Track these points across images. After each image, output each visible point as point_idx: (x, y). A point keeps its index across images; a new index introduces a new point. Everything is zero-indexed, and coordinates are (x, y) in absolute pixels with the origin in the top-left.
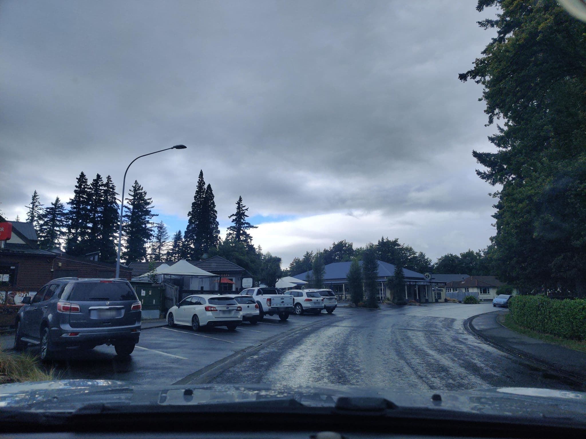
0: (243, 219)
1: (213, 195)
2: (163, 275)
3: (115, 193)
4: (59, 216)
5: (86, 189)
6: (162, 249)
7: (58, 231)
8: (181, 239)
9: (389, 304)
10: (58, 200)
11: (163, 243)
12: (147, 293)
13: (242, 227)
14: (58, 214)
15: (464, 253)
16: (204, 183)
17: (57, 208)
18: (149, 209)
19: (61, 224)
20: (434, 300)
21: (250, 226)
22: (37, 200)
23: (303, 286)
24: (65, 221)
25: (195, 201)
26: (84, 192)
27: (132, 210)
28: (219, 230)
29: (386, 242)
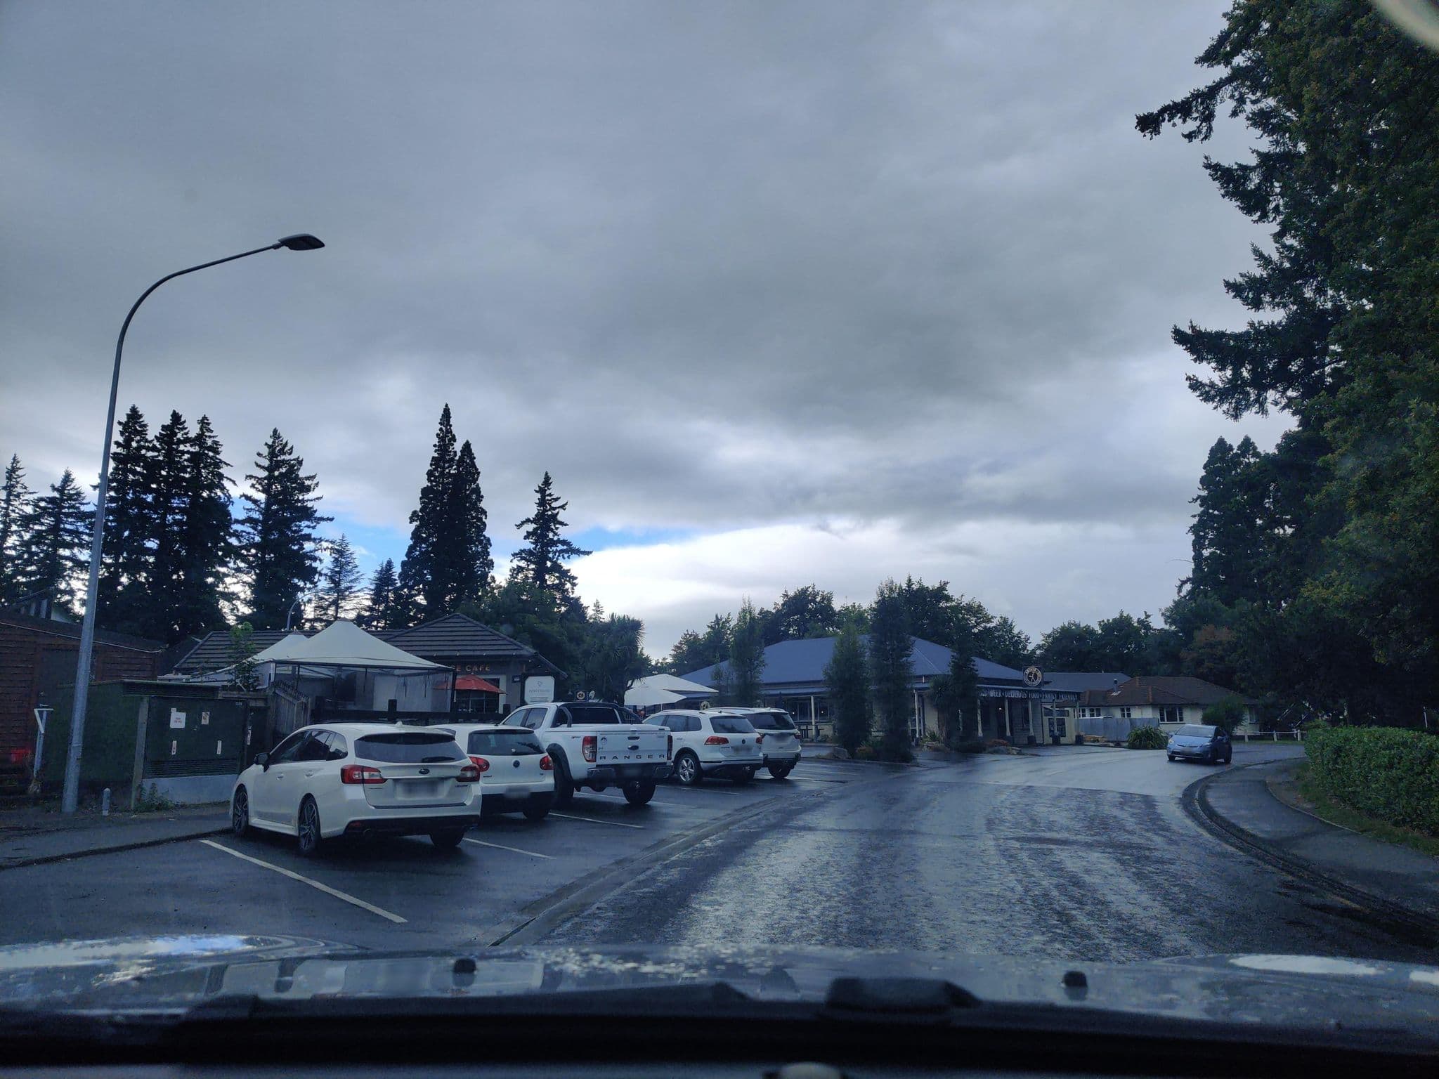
0: (552, 530)
1: (477, 469)
2: (273, 665)
3: (221, 461)
4: (70, 520)
5: (143, 452)
6: (342, 607)
7: (67, 558)
8: (392, 582)
9: (936, 749)
10: (67, 479)
11: (347, 593)
12: (192, 720)
13: (549, 552)
14: (67, 515)
15: (1108, 620)
16: (454, 439)
17: (67, 500)
18: (309, 505)
19: (76, 541)
20: (1049, 740)
21: (571, 551)
22: (18, 480)
23: (705, 703)
24: (86, 534)
25: (429, 484)
26: (135, 457)
27: (263, 506)
28: (492, 561)
29: (918, 590)
